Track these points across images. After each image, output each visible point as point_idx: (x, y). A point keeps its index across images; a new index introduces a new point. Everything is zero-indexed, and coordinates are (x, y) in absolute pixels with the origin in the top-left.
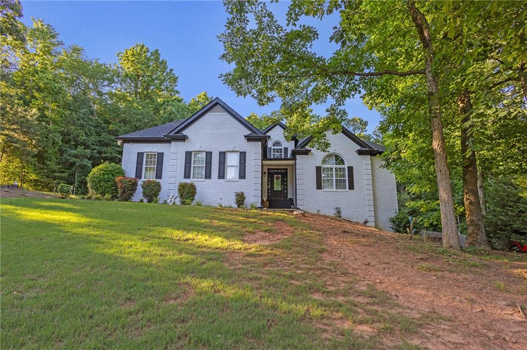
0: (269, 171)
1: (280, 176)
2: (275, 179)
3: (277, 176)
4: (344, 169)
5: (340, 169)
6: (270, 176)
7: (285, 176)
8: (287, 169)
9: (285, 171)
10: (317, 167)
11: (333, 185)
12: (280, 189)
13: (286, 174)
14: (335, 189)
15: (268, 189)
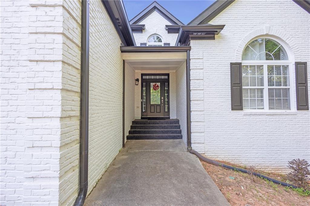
0: (144, 77)
1: (159, 84)
2: (152, 89)
3: (154, 84)
4: (286, 68)
5: (278, 67)
6: (144, 84)
7: (166, 84)
8: (168, 75)
9: (166, 77)
10: (232, 64)
11: (262, 100)
12: (160, 103)
13: (168, 81)
14: (266, 110)
15: (142, 102)
